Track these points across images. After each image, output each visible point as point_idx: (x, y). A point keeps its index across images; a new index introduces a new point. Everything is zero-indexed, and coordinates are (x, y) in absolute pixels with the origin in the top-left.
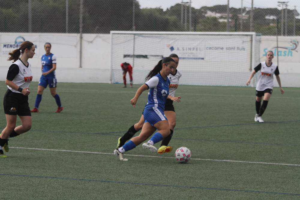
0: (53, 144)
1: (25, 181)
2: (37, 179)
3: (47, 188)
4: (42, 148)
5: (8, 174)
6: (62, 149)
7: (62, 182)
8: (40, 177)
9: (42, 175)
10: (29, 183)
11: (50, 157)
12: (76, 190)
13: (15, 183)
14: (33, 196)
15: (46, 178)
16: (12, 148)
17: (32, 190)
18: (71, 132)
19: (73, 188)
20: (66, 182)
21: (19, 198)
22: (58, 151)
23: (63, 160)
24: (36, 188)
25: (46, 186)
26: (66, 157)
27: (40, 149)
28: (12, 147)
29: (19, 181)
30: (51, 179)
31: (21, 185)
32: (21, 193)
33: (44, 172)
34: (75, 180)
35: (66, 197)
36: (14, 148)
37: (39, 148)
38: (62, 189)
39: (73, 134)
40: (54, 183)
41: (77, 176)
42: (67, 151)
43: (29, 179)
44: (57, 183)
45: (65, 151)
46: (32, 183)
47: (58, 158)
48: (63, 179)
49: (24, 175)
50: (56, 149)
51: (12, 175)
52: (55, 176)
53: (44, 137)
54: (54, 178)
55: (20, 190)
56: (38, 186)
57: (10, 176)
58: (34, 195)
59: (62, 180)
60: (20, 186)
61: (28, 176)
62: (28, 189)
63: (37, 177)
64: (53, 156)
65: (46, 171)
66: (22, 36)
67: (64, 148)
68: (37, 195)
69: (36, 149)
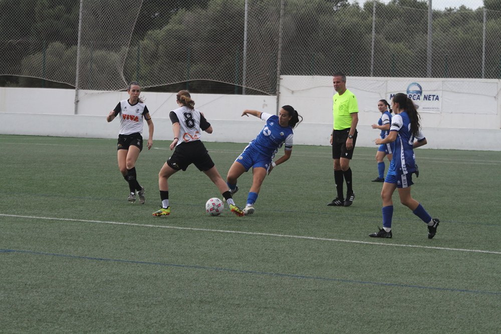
0: (462, 241)
1: (422, 295)
2: (439, 292)
3: (454, 305)
4: (446, 247)
5: (396, 285)
6: (475, 249)
7: (476, 298)
8: (443, 289)
9: (447, 287)
10: (427, 298)
11: (458, 260)
12: (497, 309)
13: (407, 297)
14: (433, 318)
15: (452, 290)
16: (402, 247)
17: (432, 308)
18: (488, 224)
19: (492, 307)
20: (481, 297)
21: (412, 319)
22: (469, 252)
23: (476, 265)
24: (438, 305)
25: (452, 302)
26: (482, 260)
27: (443, 248)
28: (402, 245)
29: (412, 295)
30: (459, 292)
31: (416, 300)
32: (416, 312)
33: (449, 282)
34: (495, 295)
35: (481, 320)
36: (405, 245)
37: (441, 247)
38: (476, 308)
39: (491, 226)
40: (464, 299)
41: (498, 289)
42: (483, 251)
43: (428, 292)
44: (468, 298)
45: (480, 251)
46: (431, 298)
47: (470, 261)
48: (477, 292)
49: (420, 286)
50: (466, 249)
51: (402, 286)
52: (466, 288)
53: (449, 230)
54: (463, 291)
55: (414, 308)
56: (440, 302)
57: (399, 287)
58: (435, 316)
59: (476, 295)
60: (414, 302)
61: (426, 288)
62: (425, 306)
63: (438, 289)
64: (463, 258)
65: (452, 281)
66: (418, 83)
67: (479, 248)
68: (439, 316)
69: (438, 248)
